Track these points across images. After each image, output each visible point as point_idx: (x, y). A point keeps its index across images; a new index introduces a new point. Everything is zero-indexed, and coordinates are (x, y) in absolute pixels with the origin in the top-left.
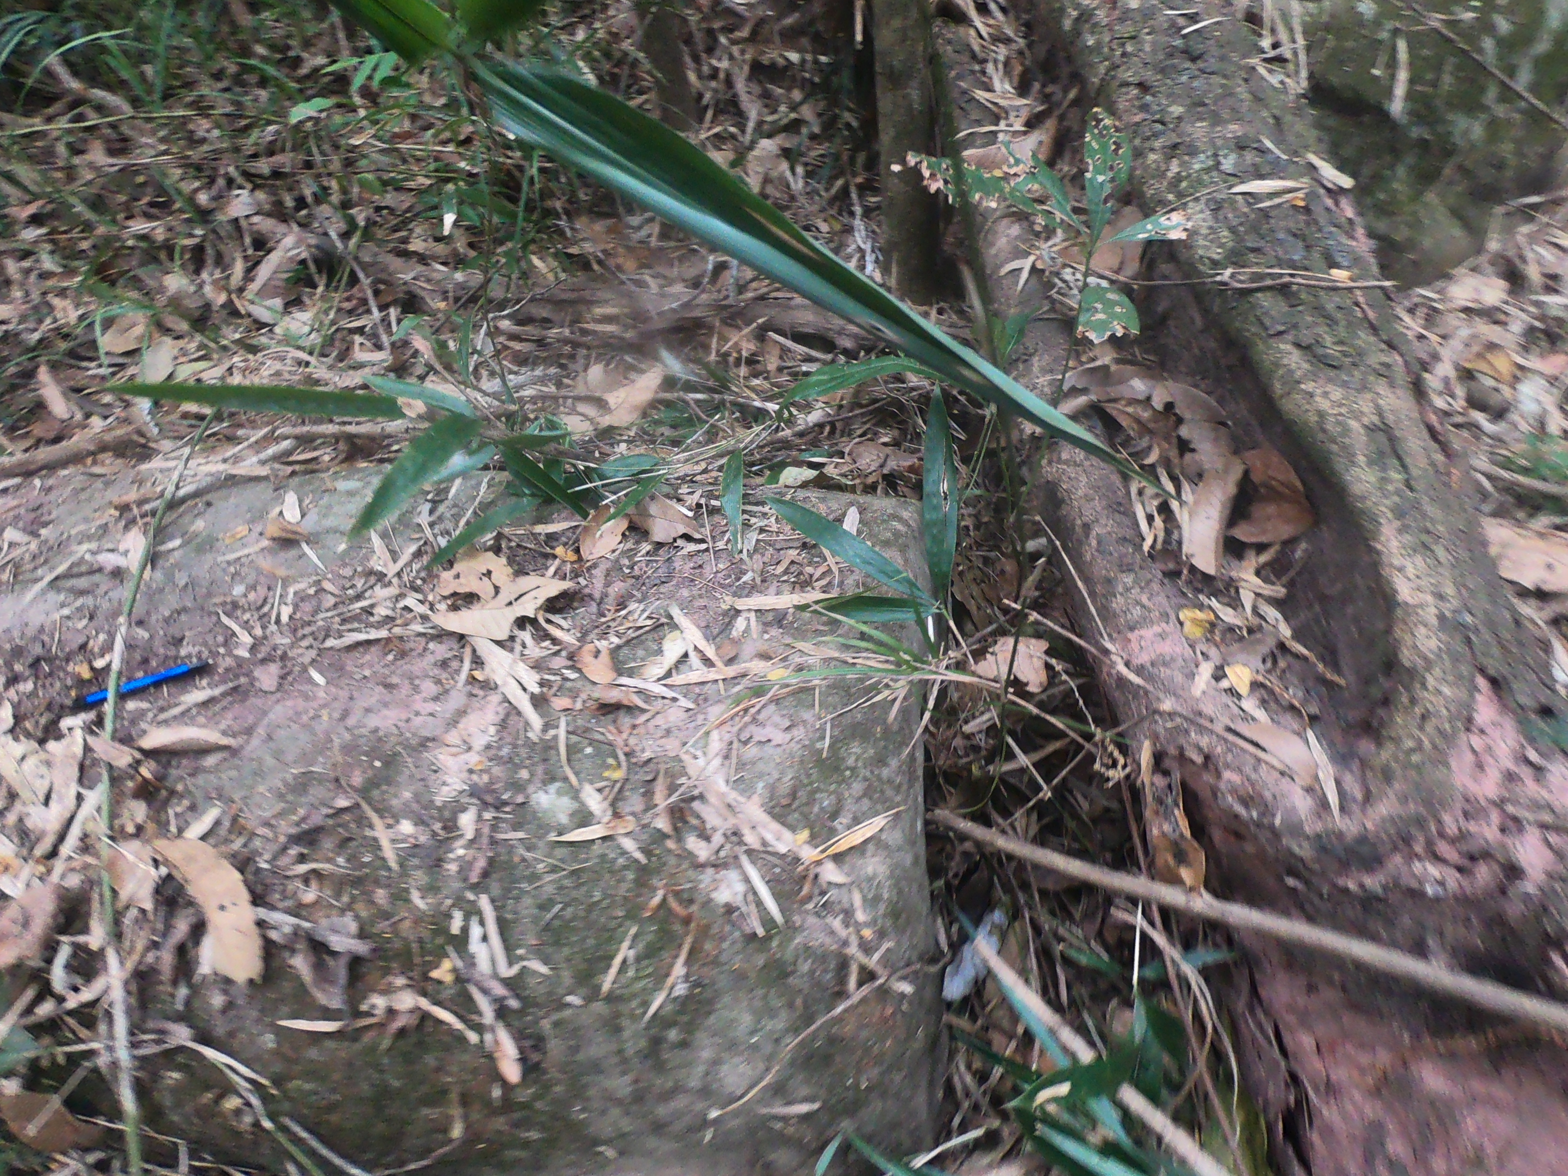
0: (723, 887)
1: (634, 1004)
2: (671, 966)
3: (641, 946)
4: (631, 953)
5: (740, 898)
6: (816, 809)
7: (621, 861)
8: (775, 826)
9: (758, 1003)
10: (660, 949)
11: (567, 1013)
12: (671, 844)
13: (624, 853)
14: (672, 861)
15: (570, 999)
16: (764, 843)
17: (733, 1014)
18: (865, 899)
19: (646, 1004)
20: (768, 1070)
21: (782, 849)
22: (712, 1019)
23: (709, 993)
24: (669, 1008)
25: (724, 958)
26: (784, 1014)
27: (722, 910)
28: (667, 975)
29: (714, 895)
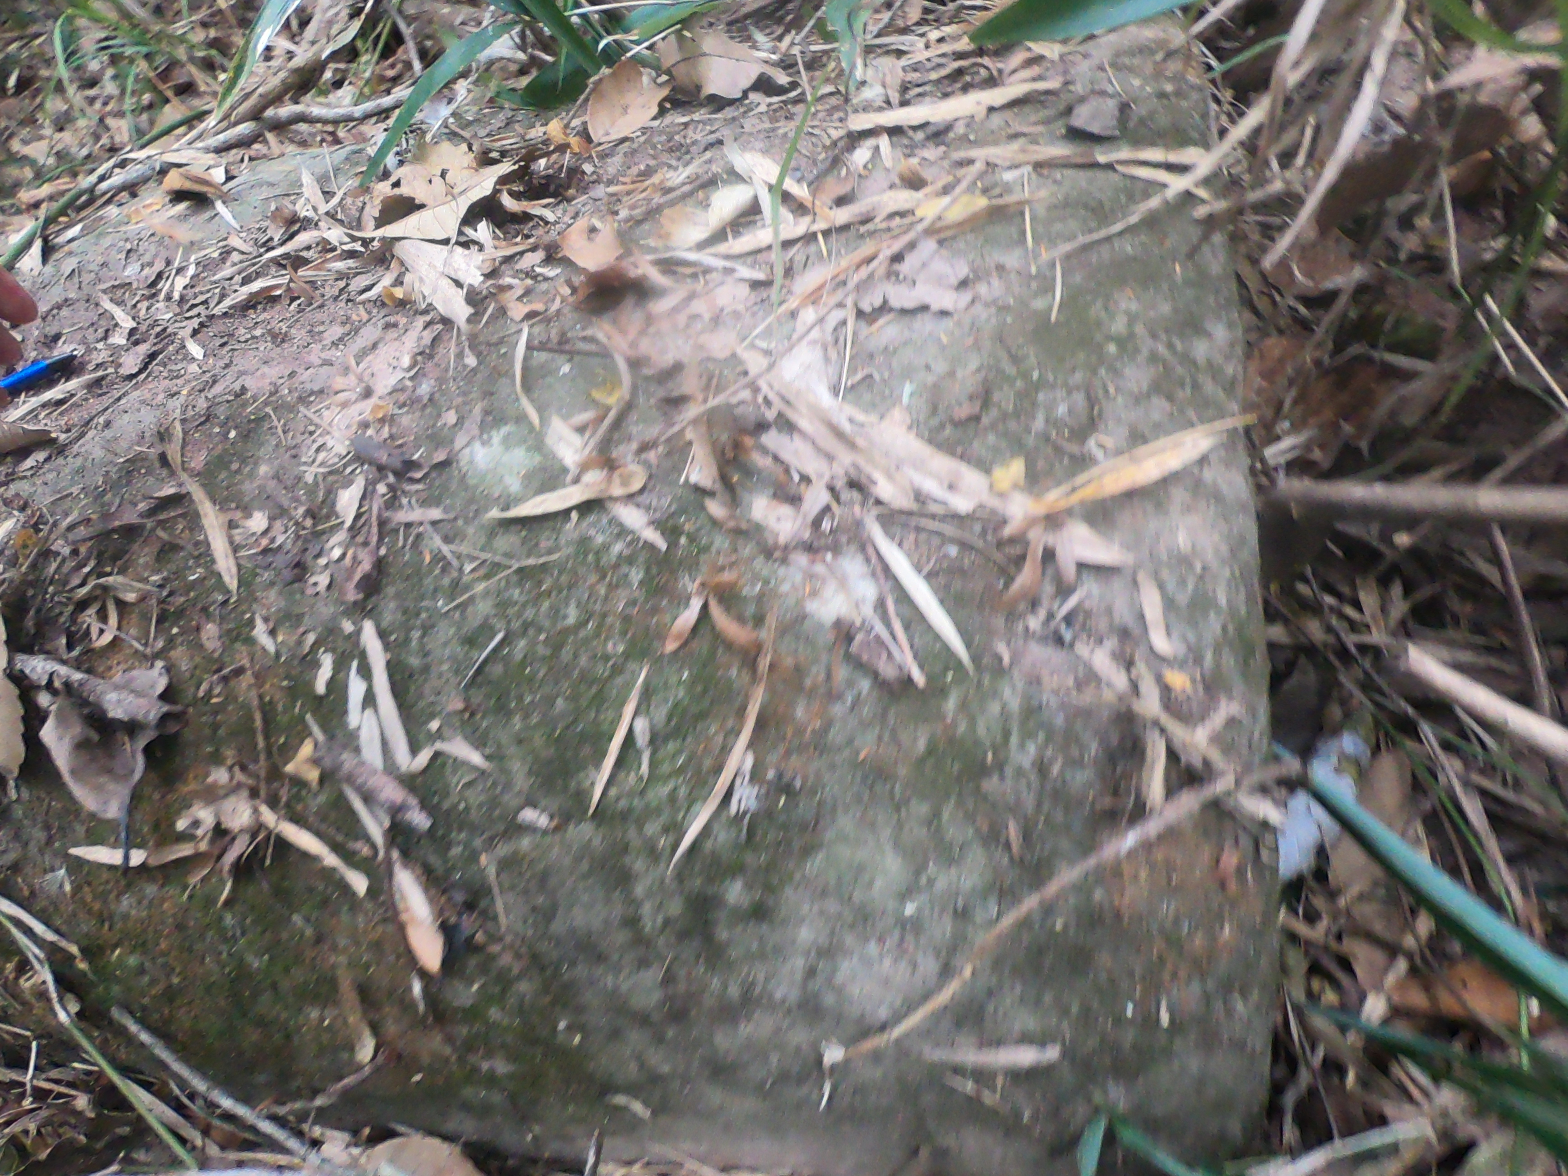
0: (830, 590)
1: (652, 828)
2: (726, 750)
3: (660, 713)
4: (641, 726)
5: (868, 610)
6: (1039, 423)
7: (618, 547)
8: (943, 463)
9: (918, 832)
10: (702, 716)
11: (525, 843)
12: (716, 508)
13: (622, 531)
14: (721, 542)
15: (529, 815)
16: (920, 497)
17: (862, 855)
18: (1169, 604)
19: (677, 829)
20: (947, 971)
21: (962, 504)
22: (815, 864)
23: (805, 809)
24: (723, 836)
25: (836, 735)
26: (977, 857)
27: (830, 637)
28: (718, 770)
29: (812, 606)
